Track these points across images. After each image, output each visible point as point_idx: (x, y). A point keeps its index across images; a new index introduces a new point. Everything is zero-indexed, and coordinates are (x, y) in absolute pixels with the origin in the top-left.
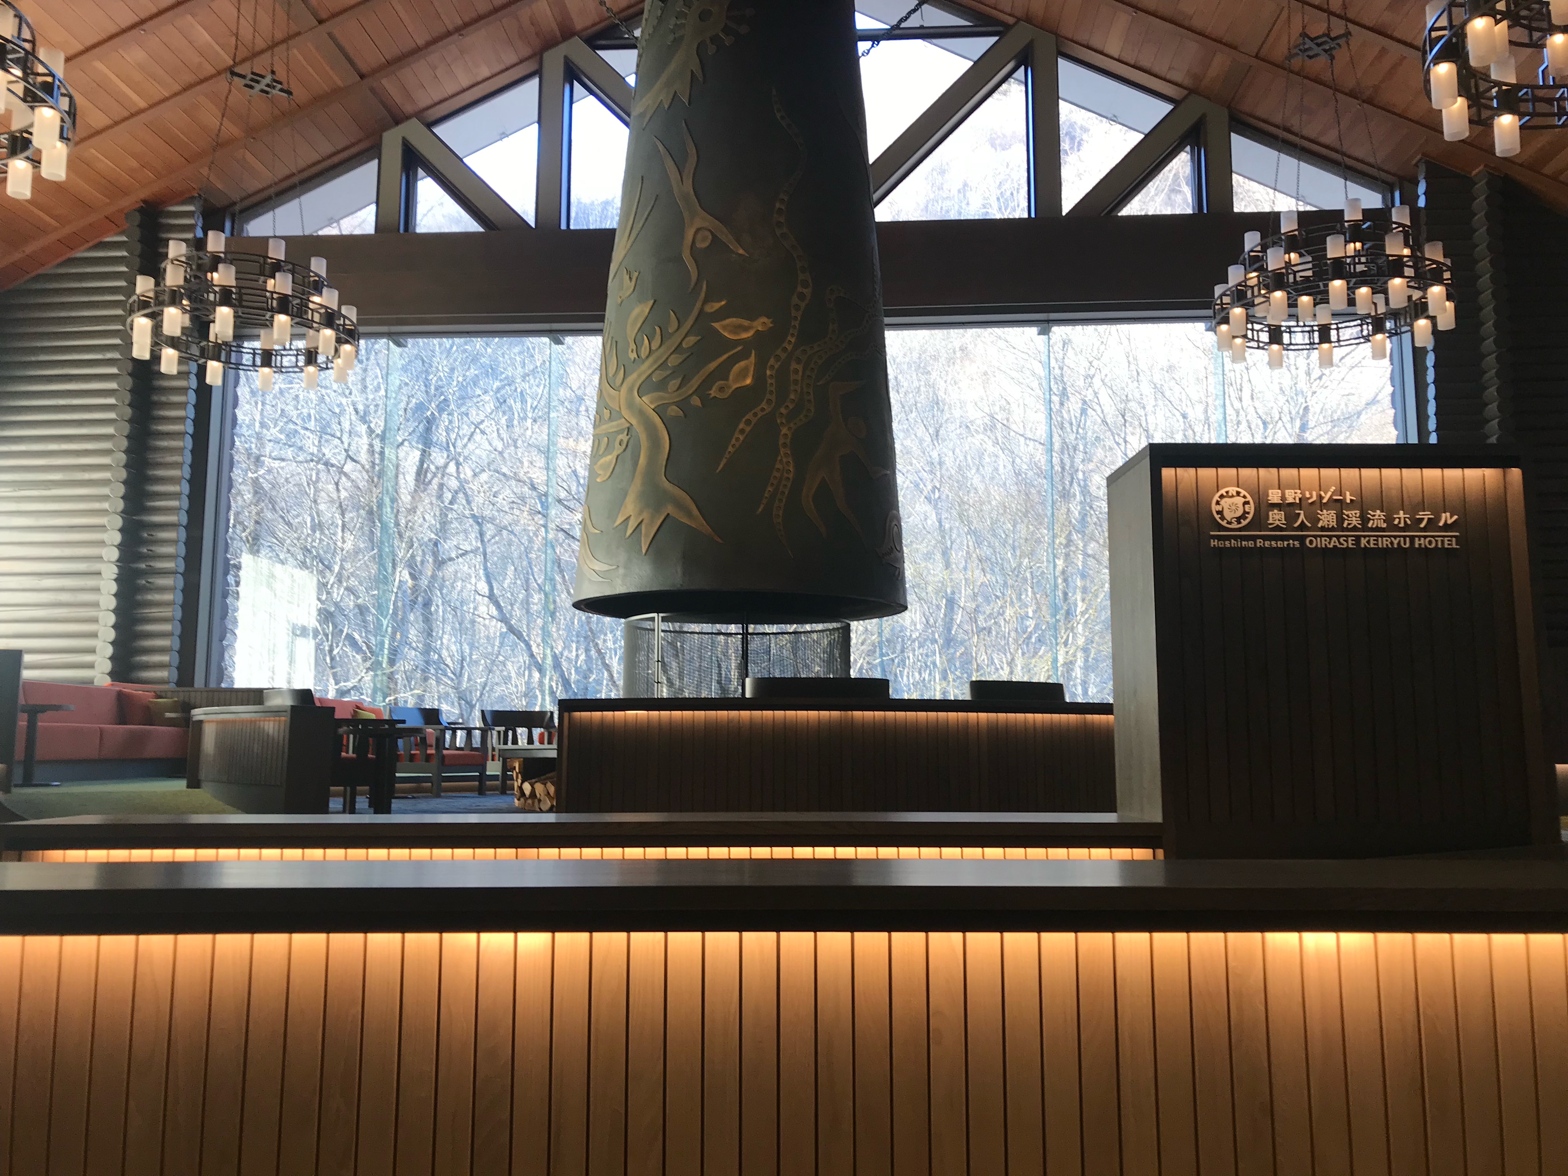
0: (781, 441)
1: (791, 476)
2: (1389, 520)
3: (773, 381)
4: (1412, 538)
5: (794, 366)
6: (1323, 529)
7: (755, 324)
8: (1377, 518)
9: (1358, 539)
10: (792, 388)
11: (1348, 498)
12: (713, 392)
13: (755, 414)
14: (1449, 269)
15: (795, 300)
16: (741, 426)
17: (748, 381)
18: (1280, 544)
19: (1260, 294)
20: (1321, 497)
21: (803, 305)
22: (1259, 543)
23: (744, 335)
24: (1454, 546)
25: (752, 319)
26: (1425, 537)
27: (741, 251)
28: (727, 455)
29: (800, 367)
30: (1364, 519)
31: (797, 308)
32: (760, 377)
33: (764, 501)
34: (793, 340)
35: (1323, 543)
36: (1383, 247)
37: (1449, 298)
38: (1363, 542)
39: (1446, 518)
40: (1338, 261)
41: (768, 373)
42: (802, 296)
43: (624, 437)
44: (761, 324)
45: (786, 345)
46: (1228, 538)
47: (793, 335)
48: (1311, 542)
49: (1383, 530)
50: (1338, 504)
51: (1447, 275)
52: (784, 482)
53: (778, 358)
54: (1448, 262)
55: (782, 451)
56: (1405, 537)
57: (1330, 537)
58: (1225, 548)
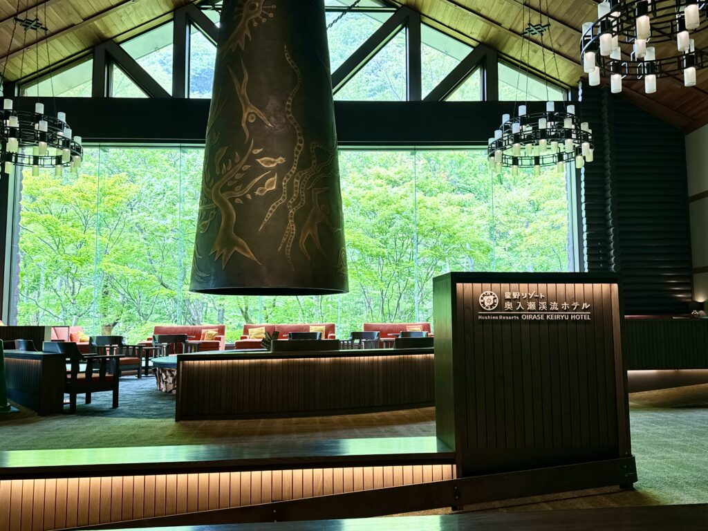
0: (290, 216)
1: (294, 233)
2: (559, 306)
3: (285, 188)
4: (570, 315)
5: (295, 180)
6: (529, 311)
7: (277, 160)
8: (554, 306)
9: (545, 315)
10: (295, 191)
11: (541, 296)
12: (257, 193)
13: (277, 204)
14: (591, 135)
15: (296, 149)
16: (271, 209)
17: (274, 188)
18: (510, 318)
19: (509, 144)
20: (529, 296)
21: (300, 151)
22: (501, 317)
23: (272, 166)
24: (588, 318)
25: (276, 158)
26: (576, 315)
27: (270, 125)
28: (264, 223)
29: (298, 181)
30: (548, 306)
31: (297, 153)
32: (279, 186)
33: (281, 245)
34: (295, 168)
35: (530, 317)
36: (563, 125)
37: (591, 147)
38: (548, 317)
39: (585, 306)
40: (544, 131)
41: (283, 184)
42: (299, 147)
43: (214, 212)
44: (280, 160)
45: (292, 170)
46: (487, 315)
47: (295, 166)
48: (524, 317)
49: (557, 311)
50: (537, 299)
51: (590, 137)
52: (291, 236)
53: (288, 177)
54: (590, 131)
55: (290, 221)
56: (566, 315)
57: (533, 315)
58: (485, 319)
